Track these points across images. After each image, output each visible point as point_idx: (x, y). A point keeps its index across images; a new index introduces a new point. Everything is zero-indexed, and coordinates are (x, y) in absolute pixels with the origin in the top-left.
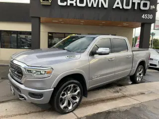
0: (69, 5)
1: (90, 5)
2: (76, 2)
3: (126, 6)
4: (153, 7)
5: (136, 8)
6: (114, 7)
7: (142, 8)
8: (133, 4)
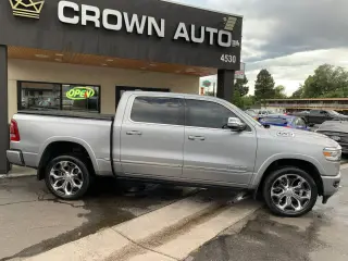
0: (84, 23)
1: (130, 29)
2: (101, 19)
3: (196, 36)
4: (236, 43)
5: (211, 42)
6: (176, 37)
7: (220, 43)
8: (207, 34)
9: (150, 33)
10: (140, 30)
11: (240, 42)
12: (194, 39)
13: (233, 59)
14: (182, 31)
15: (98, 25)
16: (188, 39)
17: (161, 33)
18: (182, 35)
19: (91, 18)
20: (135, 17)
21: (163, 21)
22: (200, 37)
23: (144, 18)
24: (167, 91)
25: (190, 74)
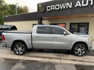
0: (51, 10)
1: (61, 8)
2: (55, 8)
5: (92, 4)
6: (76, 6)
9: (67, 7)
10: (64, 8)
12: (83, 5)
14: (78, 4)
15: (54, 9)
16: (80, 6)
17: (70, 7)
18: (78, 5)
19: (53, 8)
20: (63, 5)
21: (71, 3)
22: (86, 4)
23: (65, 4)
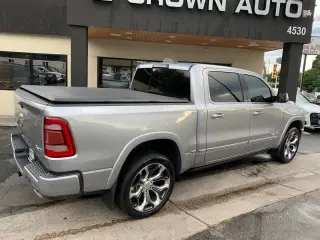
0: (149, 2)
1: (191, 5)
3: (260, 9)
4: (307, 13)
5: (277, 14)
6: (238, 11)
7: (288, 14)
8: (273, 5)
9: (211, 8)
10: (201, 6)
11: (312, 11)
12: (258, 12)
13: (302, 31)
14: (245, 4)
15: (161, 3)
16: (250, 12)
17: (222, 8)
18: (244, 8)
22: (264, 9)
24: (229, 65)
25: (254, 49)
